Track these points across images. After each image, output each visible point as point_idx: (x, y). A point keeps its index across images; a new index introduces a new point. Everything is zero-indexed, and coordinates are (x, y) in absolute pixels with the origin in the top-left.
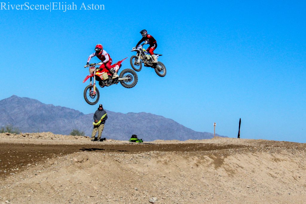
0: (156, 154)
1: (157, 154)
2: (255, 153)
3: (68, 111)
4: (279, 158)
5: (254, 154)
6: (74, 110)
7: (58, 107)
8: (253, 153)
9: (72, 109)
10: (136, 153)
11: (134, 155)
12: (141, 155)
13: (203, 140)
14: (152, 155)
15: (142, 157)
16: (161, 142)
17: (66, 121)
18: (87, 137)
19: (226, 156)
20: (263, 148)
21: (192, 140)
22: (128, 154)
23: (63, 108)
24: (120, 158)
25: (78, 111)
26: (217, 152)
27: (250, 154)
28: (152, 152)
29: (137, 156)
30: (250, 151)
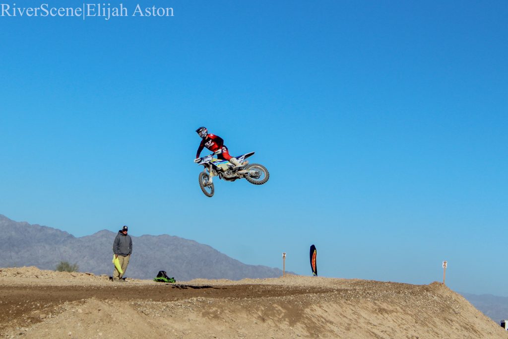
0: (201, 302)
1: (203, 302)
2: (349, 300)
3: (50, 232)
4: (386, 308)
5: (349, 302)
6: (60, 231)
7: (35, 227)
8: (347, 300)
9: (57, 230)
10: (171, 301)
11: (168, 303)
12: (179, 304)
13: (266, 279)
14: (194, 304)
15: (180, 306)
16: (203, 282)
17: (48, 247)
18: (90, 275)
19: (307, 304)
20: (361, 293)
21: (250, 279)
22: (158, 303)
23: (43, 228)
24: (146, 307)
25: (65, 233)
26: (292, 298)
27: (342, 301)
28: (195, 299)
29: (172, 305)
30: (342, 297)
